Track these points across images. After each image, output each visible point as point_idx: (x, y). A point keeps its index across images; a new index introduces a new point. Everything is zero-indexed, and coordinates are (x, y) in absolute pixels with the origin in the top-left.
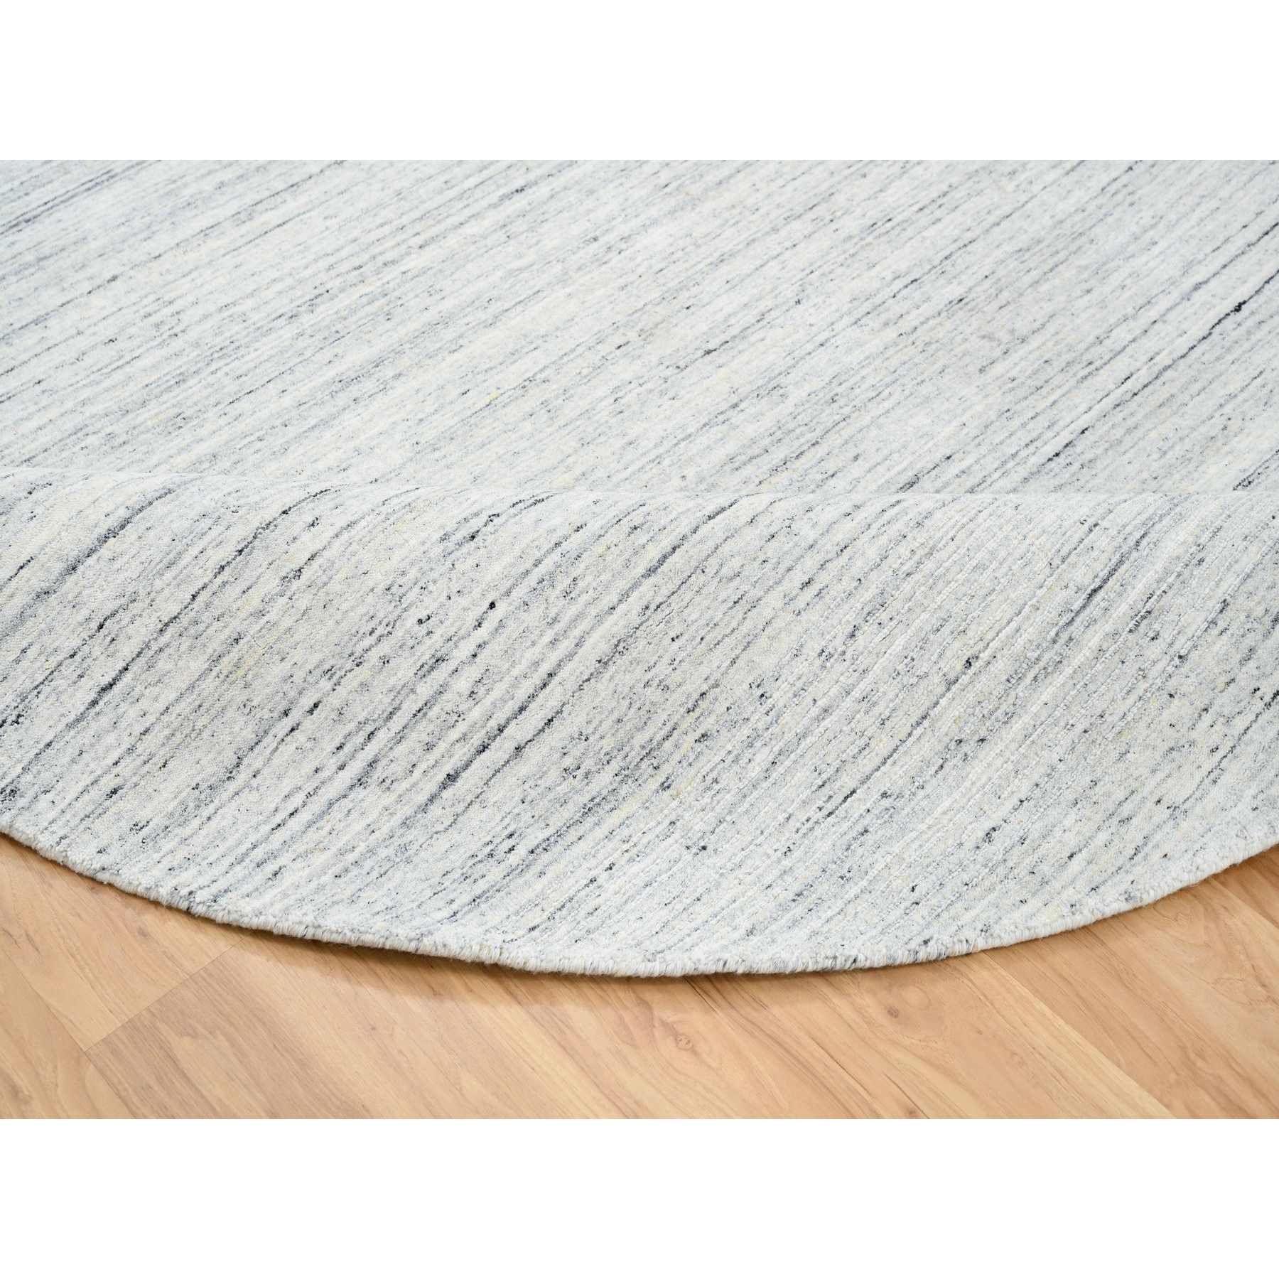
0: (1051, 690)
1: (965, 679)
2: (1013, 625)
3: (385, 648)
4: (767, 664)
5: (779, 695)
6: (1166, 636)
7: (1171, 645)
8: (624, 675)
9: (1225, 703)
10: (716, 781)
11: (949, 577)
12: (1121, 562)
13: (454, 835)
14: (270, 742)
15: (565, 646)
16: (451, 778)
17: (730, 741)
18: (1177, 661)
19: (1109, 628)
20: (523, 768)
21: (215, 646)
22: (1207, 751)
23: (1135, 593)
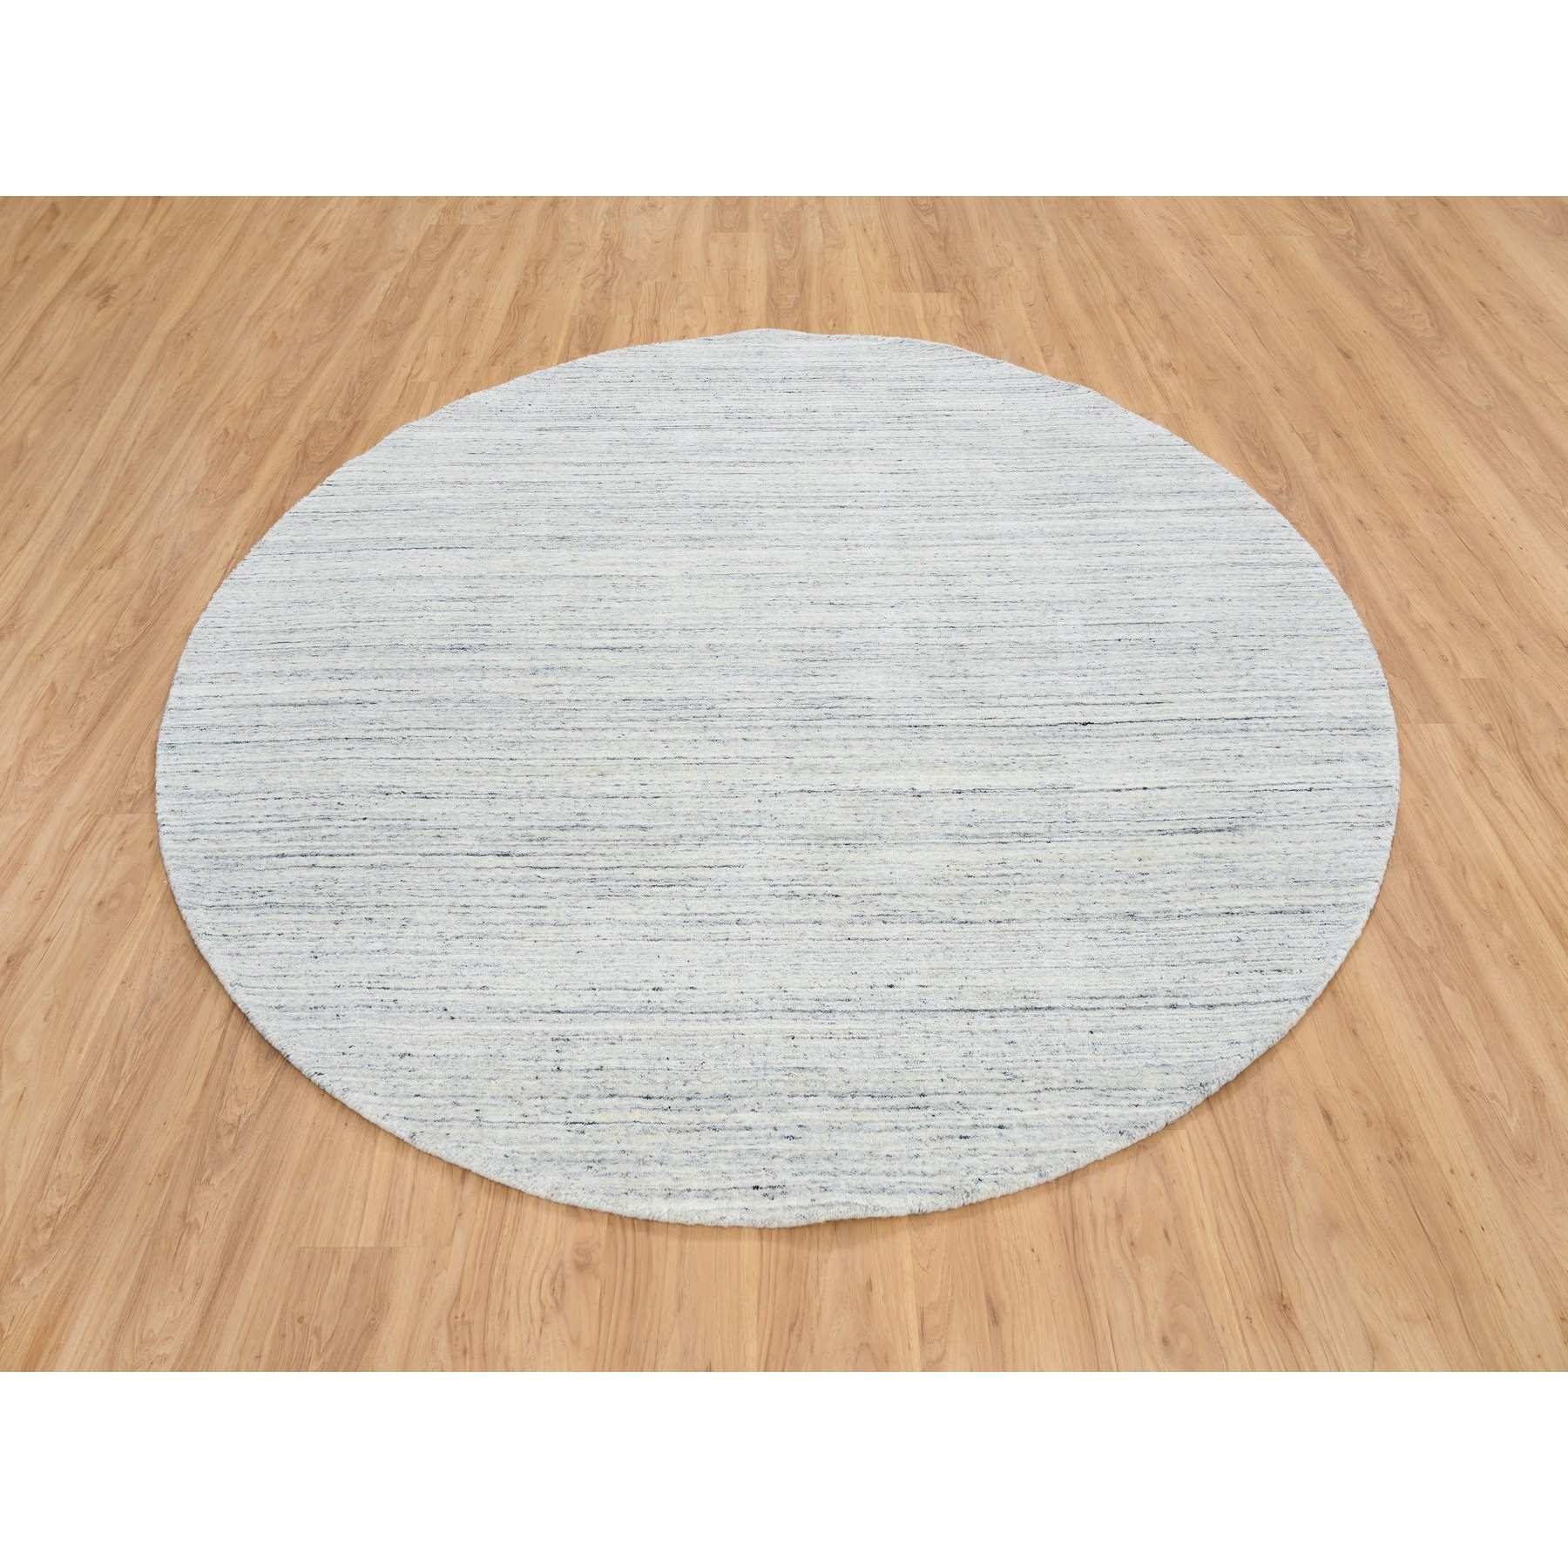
0: (498, 1027)
1: (475, 991)
2: (515, 992)
3: (319, 801)
4: (420, 917)
5: (409, 931)
6: (563, 1056)
7: (562, 1060)
8: (373, 876)
9: (552, 1103)
10: (353, 938)
11: (516, 953)
12: (583, 1012)
13: (256, 875)
14: (253, 796)
15: (369, 851)
16: (283, 856)
17: (375, 930)
18: (555, 1068)
19: (547, 1029)
20: (306, 873)
21: (278, 757)
22: (522, 1112)
23: (572, 1028)
